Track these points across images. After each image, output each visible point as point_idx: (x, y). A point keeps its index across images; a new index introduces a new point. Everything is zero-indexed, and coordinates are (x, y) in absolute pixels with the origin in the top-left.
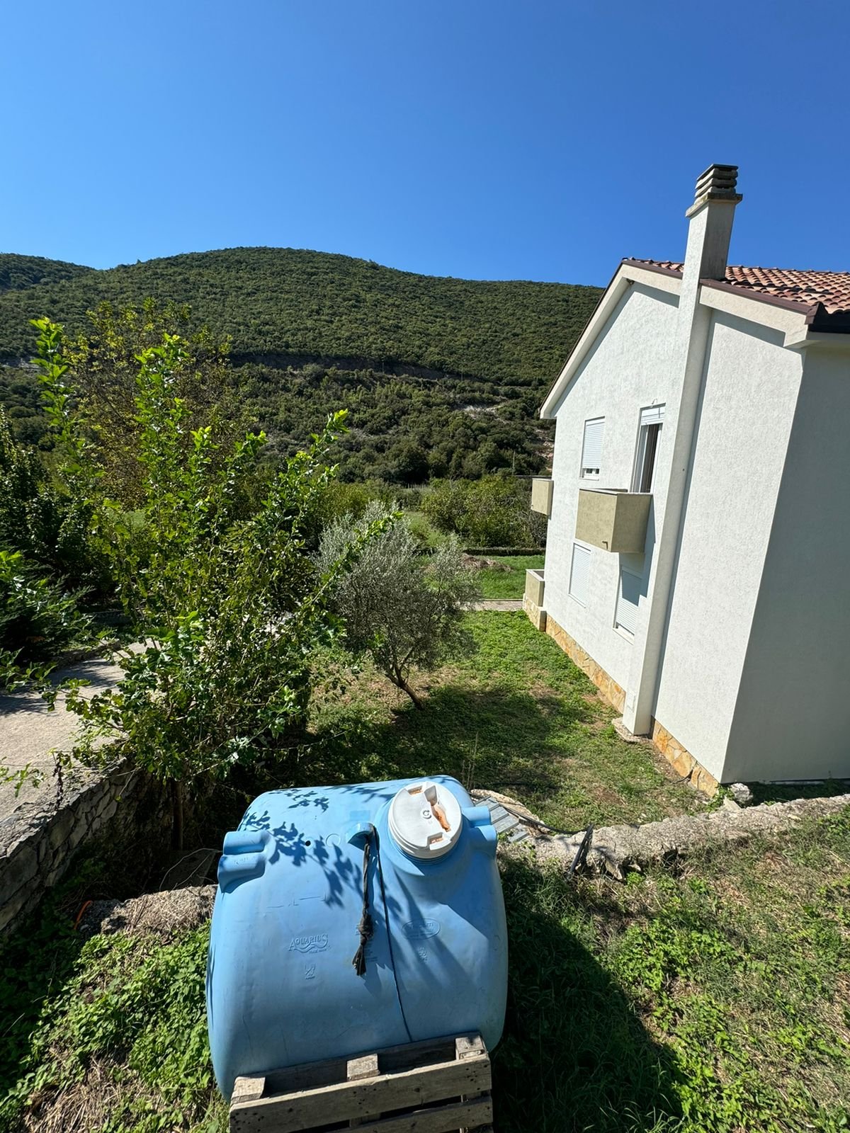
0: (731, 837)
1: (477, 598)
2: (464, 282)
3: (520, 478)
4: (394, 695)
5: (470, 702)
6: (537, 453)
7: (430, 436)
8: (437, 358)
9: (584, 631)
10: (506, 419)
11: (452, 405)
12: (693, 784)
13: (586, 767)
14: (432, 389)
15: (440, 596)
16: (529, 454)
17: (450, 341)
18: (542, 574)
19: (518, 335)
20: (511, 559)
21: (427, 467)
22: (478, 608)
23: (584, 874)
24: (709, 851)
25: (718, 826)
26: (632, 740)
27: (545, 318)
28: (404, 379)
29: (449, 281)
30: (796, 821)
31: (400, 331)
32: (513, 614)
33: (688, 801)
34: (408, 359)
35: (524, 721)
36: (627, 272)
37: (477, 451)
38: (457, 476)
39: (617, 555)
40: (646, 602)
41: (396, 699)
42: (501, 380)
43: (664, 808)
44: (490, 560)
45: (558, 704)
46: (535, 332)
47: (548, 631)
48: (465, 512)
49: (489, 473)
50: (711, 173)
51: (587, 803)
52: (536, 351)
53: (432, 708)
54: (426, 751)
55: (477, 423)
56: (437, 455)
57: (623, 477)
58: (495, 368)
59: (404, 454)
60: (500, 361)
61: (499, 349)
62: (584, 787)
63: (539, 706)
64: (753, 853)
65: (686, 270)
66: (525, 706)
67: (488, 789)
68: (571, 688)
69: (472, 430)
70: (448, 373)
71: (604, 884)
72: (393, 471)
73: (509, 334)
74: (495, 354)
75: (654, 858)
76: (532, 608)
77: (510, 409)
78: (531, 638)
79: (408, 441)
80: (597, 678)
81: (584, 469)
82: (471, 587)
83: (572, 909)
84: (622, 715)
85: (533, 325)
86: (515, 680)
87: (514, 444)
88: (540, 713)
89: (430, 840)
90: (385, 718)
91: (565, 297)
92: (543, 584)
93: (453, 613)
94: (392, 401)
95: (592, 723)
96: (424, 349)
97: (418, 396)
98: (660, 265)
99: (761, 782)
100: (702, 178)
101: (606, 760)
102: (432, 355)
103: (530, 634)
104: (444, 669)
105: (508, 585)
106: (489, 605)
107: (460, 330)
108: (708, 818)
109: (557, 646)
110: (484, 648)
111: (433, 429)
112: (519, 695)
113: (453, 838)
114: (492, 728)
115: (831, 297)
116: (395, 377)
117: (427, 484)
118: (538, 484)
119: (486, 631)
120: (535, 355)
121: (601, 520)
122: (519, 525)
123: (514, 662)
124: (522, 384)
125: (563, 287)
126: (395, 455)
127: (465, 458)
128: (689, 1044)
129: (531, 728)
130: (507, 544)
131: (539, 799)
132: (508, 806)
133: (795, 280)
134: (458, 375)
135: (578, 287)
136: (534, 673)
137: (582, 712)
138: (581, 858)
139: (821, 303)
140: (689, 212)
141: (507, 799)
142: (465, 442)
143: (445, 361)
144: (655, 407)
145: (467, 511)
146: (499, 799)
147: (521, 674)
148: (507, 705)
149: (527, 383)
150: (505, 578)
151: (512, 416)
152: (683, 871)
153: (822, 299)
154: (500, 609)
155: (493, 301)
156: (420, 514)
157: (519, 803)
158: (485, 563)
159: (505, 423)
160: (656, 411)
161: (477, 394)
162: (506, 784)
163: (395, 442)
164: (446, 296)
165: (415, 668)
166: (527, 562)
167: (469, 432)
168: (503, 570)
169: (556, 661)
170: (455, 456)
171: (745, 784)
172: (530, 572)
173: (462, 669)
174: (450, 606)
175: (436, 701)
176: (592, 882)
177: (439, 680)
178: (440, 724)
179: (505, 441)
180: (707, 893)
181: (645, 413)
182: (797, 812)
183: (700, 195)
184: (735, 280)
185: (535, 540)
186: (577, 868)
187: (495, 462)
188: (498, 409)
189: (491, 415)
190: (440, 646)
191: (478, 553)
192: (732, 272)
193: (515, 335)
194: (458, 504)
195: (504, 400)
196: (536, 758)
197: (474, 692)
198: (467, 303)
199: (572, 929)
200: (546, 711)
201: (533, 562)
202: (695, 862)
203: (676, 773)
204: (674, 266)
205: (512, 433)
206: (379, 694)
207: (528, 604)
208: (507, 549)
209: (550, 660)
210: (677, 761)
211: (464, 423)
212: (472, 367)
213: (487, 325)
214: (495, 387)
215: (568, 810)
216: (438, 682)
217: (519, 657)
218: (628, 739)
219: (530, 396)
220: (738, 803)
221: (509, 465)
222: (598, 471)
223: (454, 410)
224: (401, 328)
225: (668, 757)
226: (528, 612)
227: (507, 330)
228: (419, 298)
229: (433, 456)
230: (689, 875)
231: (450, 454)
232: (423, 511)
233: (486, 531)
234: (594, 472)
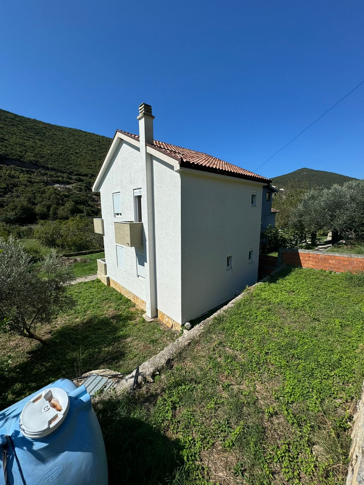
0: (186, 344)
1: (72, 278)
2: (44, 124)
3: (89, 218)
4: (27, 344)
5: (76, 331)
6: (96, 206)
7: (35, 198)
8: (32, 158)
9: (126, 282)
10: (78, 191)
11: (46, 183)
12: (174, 329)
13: (135, 339)
14: (33, 174)
15: (50, 282)
16: (92, 207)
17: (40, 151)
18: (104, 261)
19: (78, 153)
20: (89, 256)
21: (36, 214)
22: (73, 283)
23: (138, 388)
24: (180, 353)
25: (182, 342)
26: (151, 321)
27: (90, 147)
28: (12, 168)
29: (35, 121)
30: (203, 329)
31: (5, 141)
32: (93, 281)
33: (173, 336)
34: (14, 157)
35: (106, 329)
36: (119, 135)
37: (64, 206)
38: (55, 219)
39: (134, 248)
40: (147, 265)
41: (28, 345)
42: (72, 172)
43: (166, 343)
44: (78, 258)
45: (120, 317)
46: (86, 153)
47: (111, 285)
48: (62, 236)
49: (73, 216)
50: (143, 106)
51: (137, 355)
52: (88, 161)
53: (54, 342)
54: (53, 367)
55: (62, 193)
56: (41, 208)
57: (131, 217)
58: (68, 167)
59: (18, 208)
60: (71, 164)
61: (70, 158)
62: (135, 348)
63: (112, 320)
64: (193, 346)
65: (140, 139)
66: (105, 323)
67: (91, 370)
68: (124, 307)
69: (60, 196)
70: (41, 167)
71: (147, 387)
72: (12, 218)
73: (73, 152)
74: (68, 160)
75: (163, 366)
76: (102, 277)
77: (79, 186)
78: (104, 291)
79: (20, 201)
80: (134, 300)
81: (115, 214)
82: (68, 274)
83: (135, 406)
84: (146, 312)
85: (85, 150)
86: (98, 312)
87: (84, 203)
88: (112, 323)
89: (50, 423)
90: (22, 359)
91: (98, 140)
92: (105, 265)
93: (59, 289)
94: (5, 179)
95: (135, 319)
96: (24, 153)
97: (23, 178)
98: (131, 135)
99: (193, 319)
100: (141, 106)
101: (142, 333)
102: (29, 156)
103: (103, 289)
104: (59, 319)
105: (89, 268)
106: (79, 280)
107: (45, 147)
108: (178, 341)
109: (116, 291)
110: (80, 301)
111: (36, 195)
112: (101, 319)
113: (64, 413)
114: (90, 339)
115: (185, 156)
116: (5, 166)
117: (37, 224)
118: (96, 221)
119: (81, 293)
120: (88, 163)
121: (125, 234)
122: (91, 239)
123: (97, 304)
124: (84, 175)
125: (96, 135)
126: (12, 209)
127: (58, 209)
128: (183, 432)
129: (109, 332)
130: (87, 249)
131: (116, 363)
132: (102, 374)
133: (175, 149)
134: (48, 169)
135: (103, 137)
136: (107, 306)
137: (130, 316)
138: (136, 382)
139: (182, 158)
140: (138, 117)
141: (101, 370)
142: (57, 202)
143: (38, 161)
144: (138, 189)
145: (63, 236)
146: (97, 373)
147: (101, 308)
148: (96, 325)
149: (87, 175)
150: (88, 265)
151: (81, 190)
152: (173, 365)
153: (182, 157)
154: (87, 280)
155: (62, 136)
156: (34, 240)
157: (107, 369)
158: (76, 260)
159: (78, 193)
160: (139, 190)
161: (60, 179)
162: (101, 364)
163: (11, 202)
164: (34, 128)
165: (39, 324)
166: (97, 256)
167: (58, 197)
168: (86, 262)
169: (116, 298)
170: (52, 209)
171: (188, 322)
172: (99, 261)
173: (69, 315)
174: (57, 286)
175: (56, 337)
176: (142, 390)
177: (57, 325)
178: (60, 349)
179: (79, 201)
180: (182, 369)
181: (135, 191)
182: (202, 326)
183: (141, 112)
184: (157, 146)
185: (100, 246)
186: (135, 387)
187: (75, 211)
188: (73, 186)
189: (69, 189)
190: (55, 308)
191: (72, 255)
192: (156, 142)
193: (76, 153)
194: (57, 232)
195: (75, 182)
196: (113, 345)
197: (78, 325)
198: (47, 134)
199: (135, 416)
200: (115, 321)
201: (100, 255)
202: (176, 359)
203: (168, 327)
204: (137, 137)
205: (82, 197)
206: (17, 346)
207: (101, 276)
208: (87, 251)
209: (114, 298)
210: (167, 322)
211: (55, 192)
212: (56, 165)
213: (61, 146)
214: (70, 176)
215: (130, 361)
216: (56, 327)
217: (99, 300)
218: (150, 321)
219: (88, 181)
220: (187, 330)
221: (83, 212)
222: (121, 214)
223: (48, 185)
224: (6, 140)
225: (164, 322)
226: (100, 279)
227: (72, 150)
228: (16, 126)
229: (38, 209)
230: (176, 365)
231: (49, 207)
232: (35, 238)
233: (74, 244)
234: (119, 215)
